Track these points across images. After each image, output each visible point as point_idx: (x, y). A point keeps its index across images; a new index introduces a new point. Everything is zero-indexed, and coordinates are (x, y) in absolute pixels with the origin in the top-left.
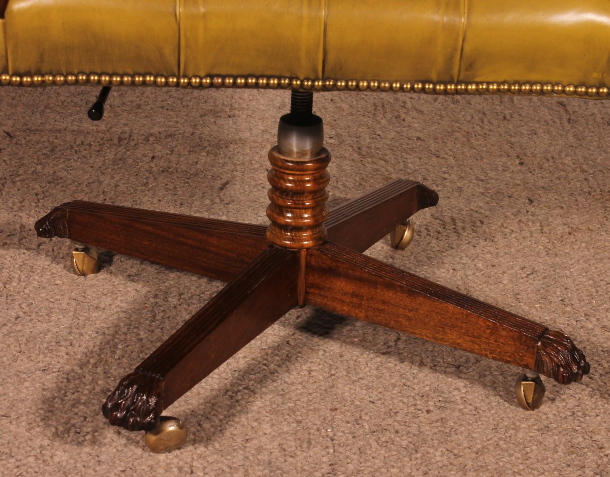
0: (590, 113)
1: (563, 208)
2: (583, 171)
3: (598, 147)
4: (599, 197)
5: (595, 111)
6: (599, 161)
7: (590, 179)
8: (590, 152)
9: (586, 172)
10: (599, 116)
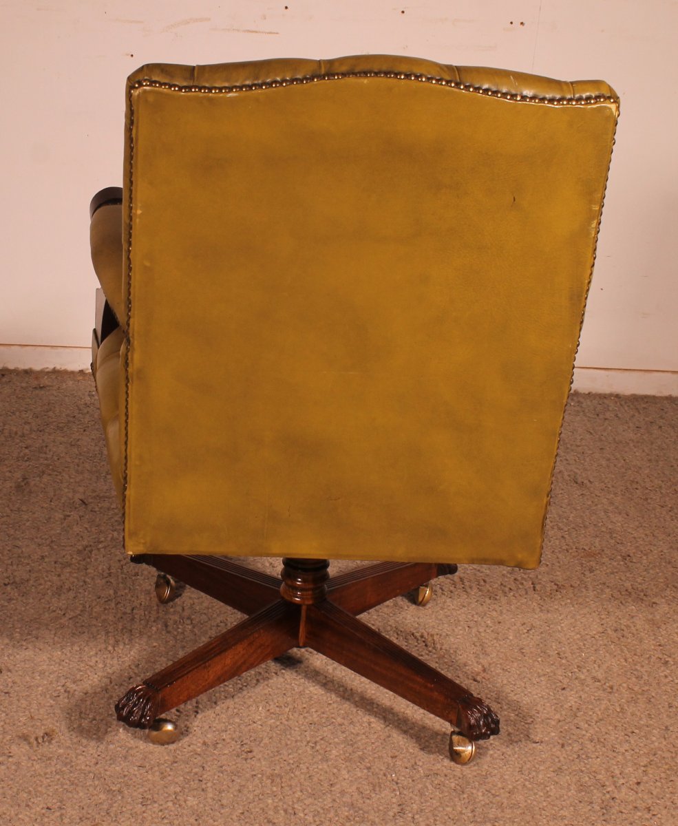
0: (558, 471)
1: (547, 565)
2: (560, 529)
3: (569, 505)
4: (576, 554)
5: (563, 469)
6: (570, 519)
7: (566, 536)
8: (563, 509)
9: (562, 529)
10: (566, 474)
